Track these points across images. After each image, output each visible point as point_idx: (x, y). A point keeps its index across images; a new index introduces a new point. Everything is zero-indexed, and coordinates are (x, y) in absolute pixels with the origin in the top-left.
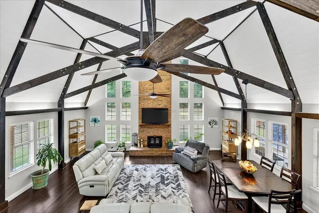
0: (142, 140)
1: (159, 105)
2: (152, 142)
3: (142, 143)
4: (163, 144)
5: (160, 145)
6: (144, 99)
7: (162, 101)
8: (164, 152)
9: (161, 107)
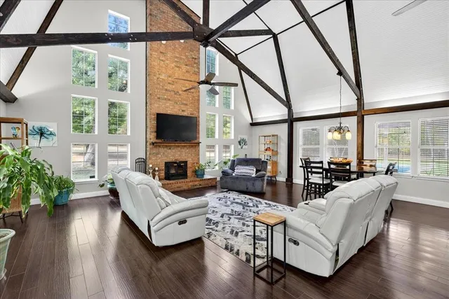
0: (157, 169)
1: (183, 111)
2: (173, 171)
3: (157, 173)
4: (189, 173)
5: (184, 175)
6: (159, 98)
7: (186, 105)
8: (196, 183)
9: (185, 114)
